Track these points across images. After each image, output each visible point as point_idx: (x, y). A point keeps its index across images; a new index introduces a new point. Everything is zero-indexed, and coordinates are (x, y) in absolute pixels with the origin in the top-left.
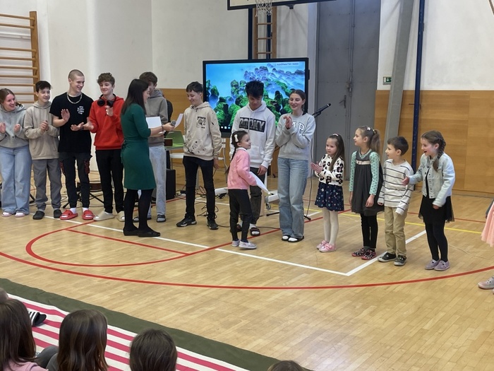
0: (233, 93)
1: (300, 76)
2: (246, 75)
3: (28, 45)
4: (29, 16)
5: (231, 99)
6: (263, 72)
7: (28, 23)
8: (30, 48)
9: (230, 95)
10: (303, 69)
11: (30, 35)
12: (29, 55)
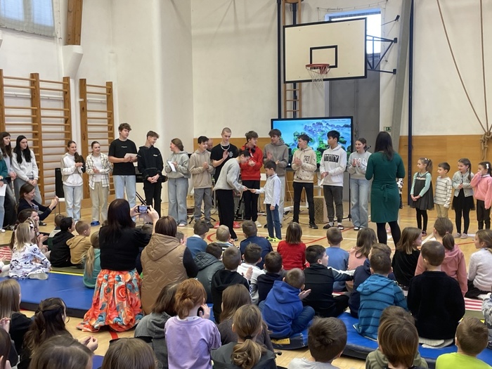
0: (295, 141)
1: (347, 128)
2: (305, 128)
3: (104, 108)
4: (105, 85)
5: (293, 145)
6: (319, 126)
7: (104, 91)
8: (106, 110)
9: (293, 142)
10: (350, 124)
11: (106, 100)
12: (105, 115)
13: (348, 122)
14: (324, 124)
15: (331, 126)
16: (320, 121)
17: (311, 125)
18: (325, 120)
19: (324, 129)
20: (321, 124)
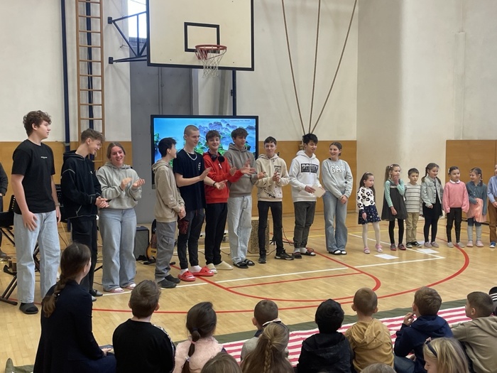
1: (251, 131)
6: (218, 127)
10: (254, 125)
13: (252, 123)
14: (224, 125)
15: (233, 127)
16: (219, 120)
17: (207, 125)
18: (226, 120)
19: (223, 131)
20: (220, 125)
